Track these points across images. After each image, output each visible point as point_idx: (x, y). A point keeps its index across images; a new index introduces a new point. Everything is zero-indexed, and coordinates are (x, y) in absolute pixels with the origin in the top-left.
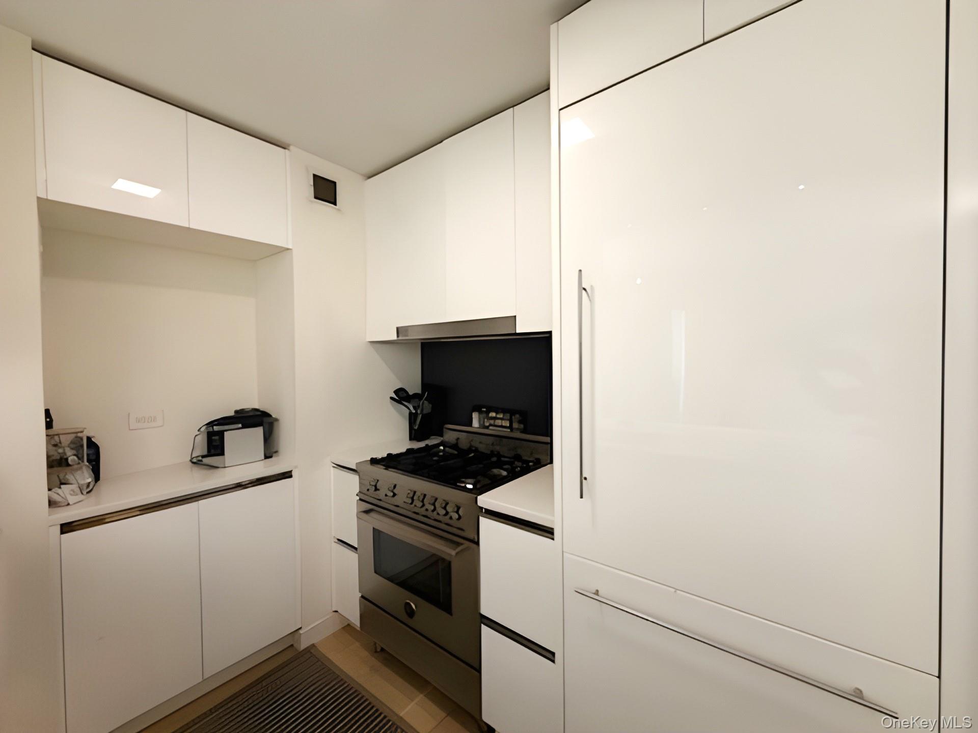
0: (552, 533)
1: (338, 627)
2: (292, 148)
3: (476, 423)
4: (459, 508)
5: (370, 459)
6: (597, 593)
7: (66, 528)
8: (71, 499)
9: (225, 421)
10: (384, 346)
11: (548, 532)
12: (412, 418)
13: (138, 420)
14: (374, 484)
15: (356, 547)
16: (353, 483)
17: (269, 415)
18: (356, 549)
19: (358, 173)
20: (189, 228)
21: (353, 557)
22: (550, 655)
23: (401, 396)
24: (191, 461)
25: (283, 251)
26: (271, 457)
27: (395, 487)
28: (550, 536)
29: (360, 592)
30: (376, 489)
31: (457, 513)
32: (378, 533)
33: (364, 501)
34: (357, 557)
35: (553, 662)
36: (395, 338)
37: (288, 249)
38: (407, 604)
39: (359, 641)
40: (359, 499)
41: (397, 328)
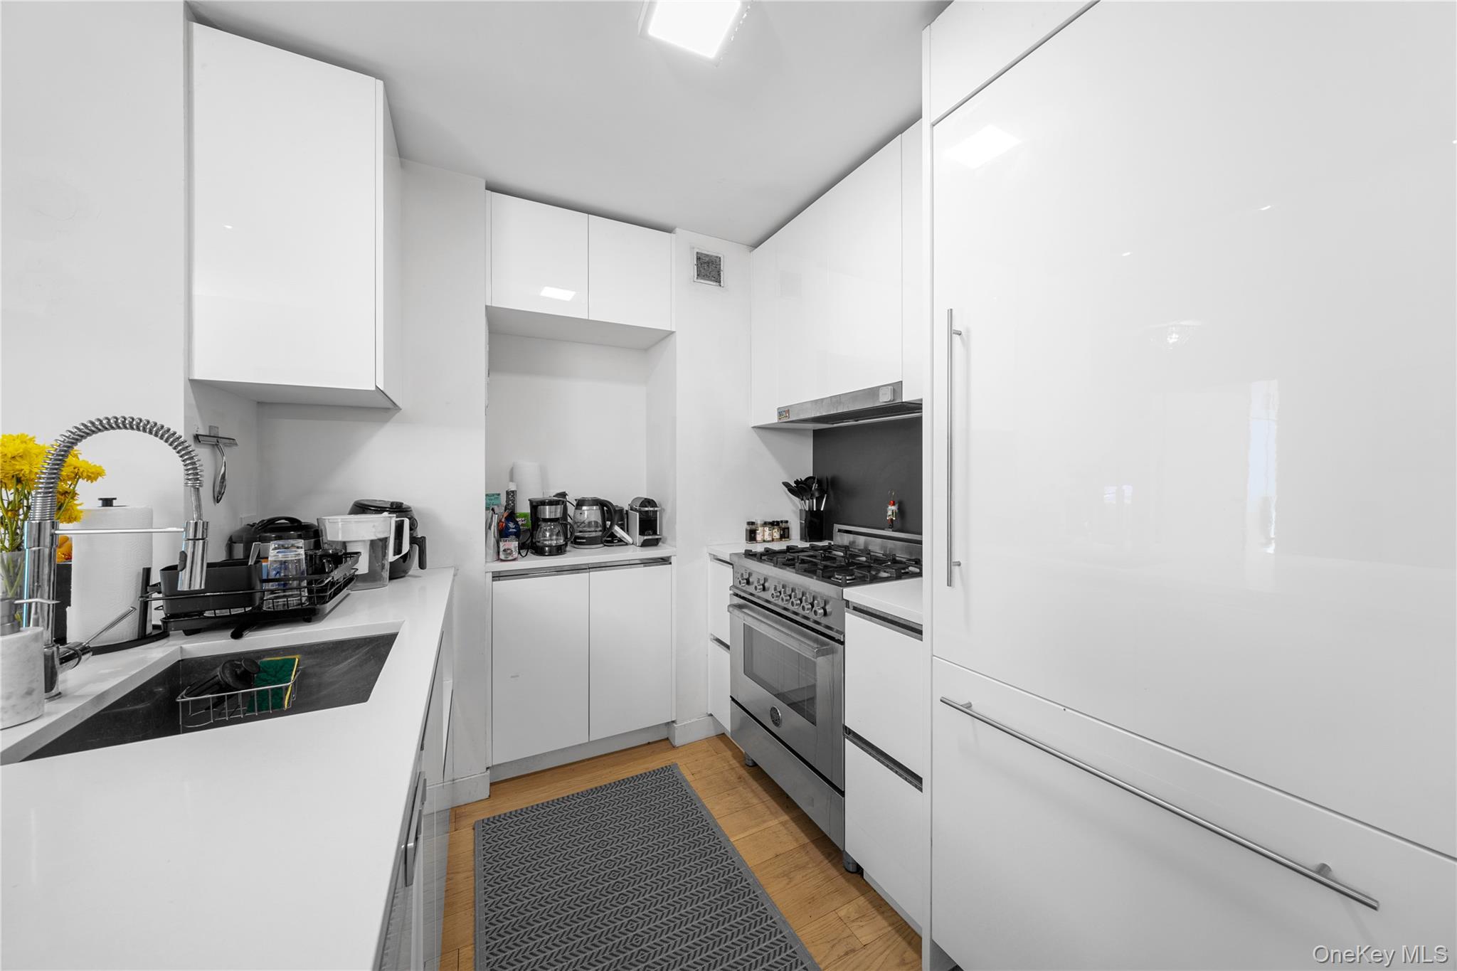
0: (920, 632)
1: (712, 733)
2: (677, 230)
4: (826, 603)
5: (744, 552)
6: (969, 706)
7: (497, 576)
10: (760, 430)
11: (914, 630)
14: (746, 576)
15: (729, 644)
16: (727, 575)
18: (728, 647)
19: (742, 243)
20: (588, 320)
21: (726, 655)
22: (916, 780)
25: (669, 335)
27: (766, 580)
28: (918, 634)
29: (731, 692)
30: (748, 583)
31: (824, 609)
32: (748, 631)
33: (737, 595)
34: (729, 655)
35: (921, 790)
36: (777, 421)
37: (672, 333)
38: (773, 710)
39: (731, 750)
40: (731, 592)
41: (779, 409)
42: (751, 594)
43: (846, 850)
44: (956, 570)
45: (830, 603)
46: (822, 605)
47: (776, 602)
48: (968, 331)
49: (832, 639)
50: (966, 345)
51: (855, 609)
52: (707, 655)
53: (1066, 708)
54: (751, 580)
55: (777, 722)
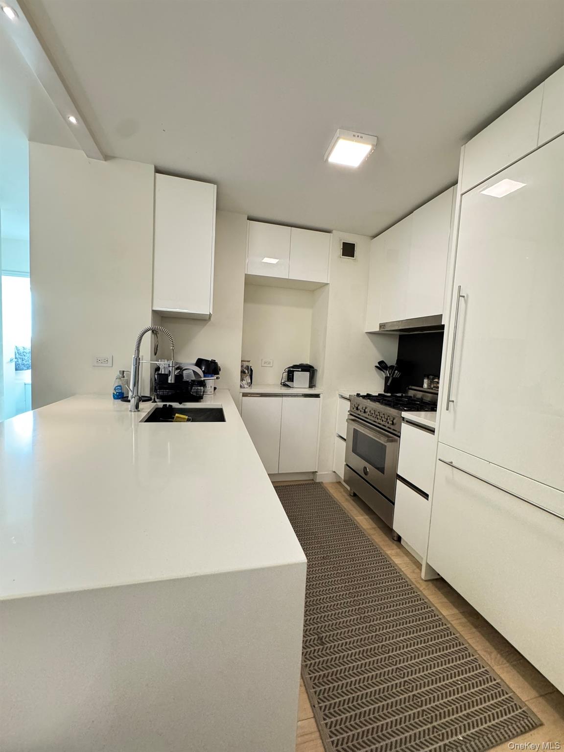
0: (434, 432)
1: (335, 481)
2: (334, 232)
3: (425, 386)
4: (394, 419)
5: (356, 394)
6: (452, 463)
7: (245, 395)
8: (245, 386)
9: (295, 367)
10: (371, 335)
11: (432, 431)
12: (387, 379)
13: (265, 363)
14: (356, 406)
15: (346, 438)
16: (347, 405)
17: (313, 368)
18: (345, 440)
19: (367, 236)
20: (289, 279)
21: (344, 444)
22: (426, 496)
23: (382, 366)
24: (281, 384)
25: (325, 286)
26: (312, 388)
27: (366, 408)
28: (433, 433)
29: (345, 461)
30: (357, 409)
31: (393, 421)
32: (356, 432)
33: (351, 415)
34: (345, 444)
35: (428, 500)
36: (378, 330)
37: (327, 284)
38: (365, 468)
39: (343, 488)
40: (349, 413)
41: (380, 324)
42: (358, 414)
43: (393, 528)
44: (451, 403)
45: (396, 419)
46: (392, 420)
47: (370, 418)
48: (467, 296)
49: (395, 436)
50: (466, 302)
51: (407, 421)
52: (334, 443)
53: (490, 462)
54: (359, 408)
55: (366, 473)
